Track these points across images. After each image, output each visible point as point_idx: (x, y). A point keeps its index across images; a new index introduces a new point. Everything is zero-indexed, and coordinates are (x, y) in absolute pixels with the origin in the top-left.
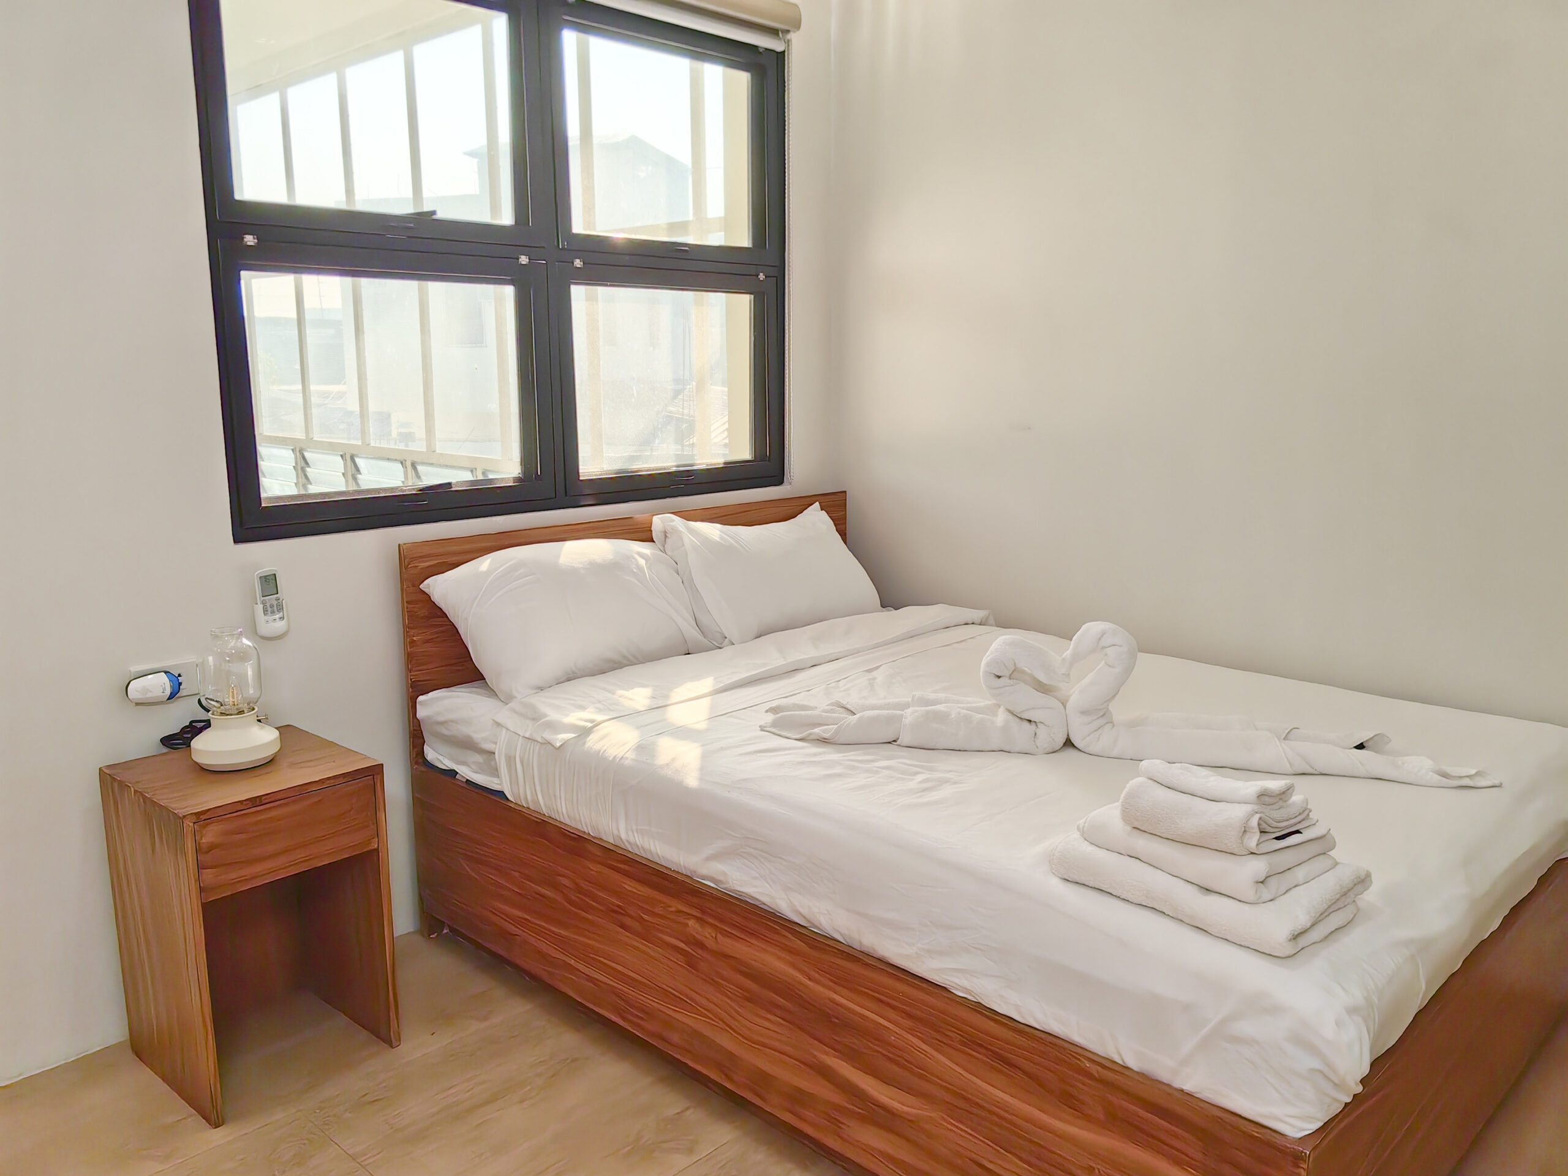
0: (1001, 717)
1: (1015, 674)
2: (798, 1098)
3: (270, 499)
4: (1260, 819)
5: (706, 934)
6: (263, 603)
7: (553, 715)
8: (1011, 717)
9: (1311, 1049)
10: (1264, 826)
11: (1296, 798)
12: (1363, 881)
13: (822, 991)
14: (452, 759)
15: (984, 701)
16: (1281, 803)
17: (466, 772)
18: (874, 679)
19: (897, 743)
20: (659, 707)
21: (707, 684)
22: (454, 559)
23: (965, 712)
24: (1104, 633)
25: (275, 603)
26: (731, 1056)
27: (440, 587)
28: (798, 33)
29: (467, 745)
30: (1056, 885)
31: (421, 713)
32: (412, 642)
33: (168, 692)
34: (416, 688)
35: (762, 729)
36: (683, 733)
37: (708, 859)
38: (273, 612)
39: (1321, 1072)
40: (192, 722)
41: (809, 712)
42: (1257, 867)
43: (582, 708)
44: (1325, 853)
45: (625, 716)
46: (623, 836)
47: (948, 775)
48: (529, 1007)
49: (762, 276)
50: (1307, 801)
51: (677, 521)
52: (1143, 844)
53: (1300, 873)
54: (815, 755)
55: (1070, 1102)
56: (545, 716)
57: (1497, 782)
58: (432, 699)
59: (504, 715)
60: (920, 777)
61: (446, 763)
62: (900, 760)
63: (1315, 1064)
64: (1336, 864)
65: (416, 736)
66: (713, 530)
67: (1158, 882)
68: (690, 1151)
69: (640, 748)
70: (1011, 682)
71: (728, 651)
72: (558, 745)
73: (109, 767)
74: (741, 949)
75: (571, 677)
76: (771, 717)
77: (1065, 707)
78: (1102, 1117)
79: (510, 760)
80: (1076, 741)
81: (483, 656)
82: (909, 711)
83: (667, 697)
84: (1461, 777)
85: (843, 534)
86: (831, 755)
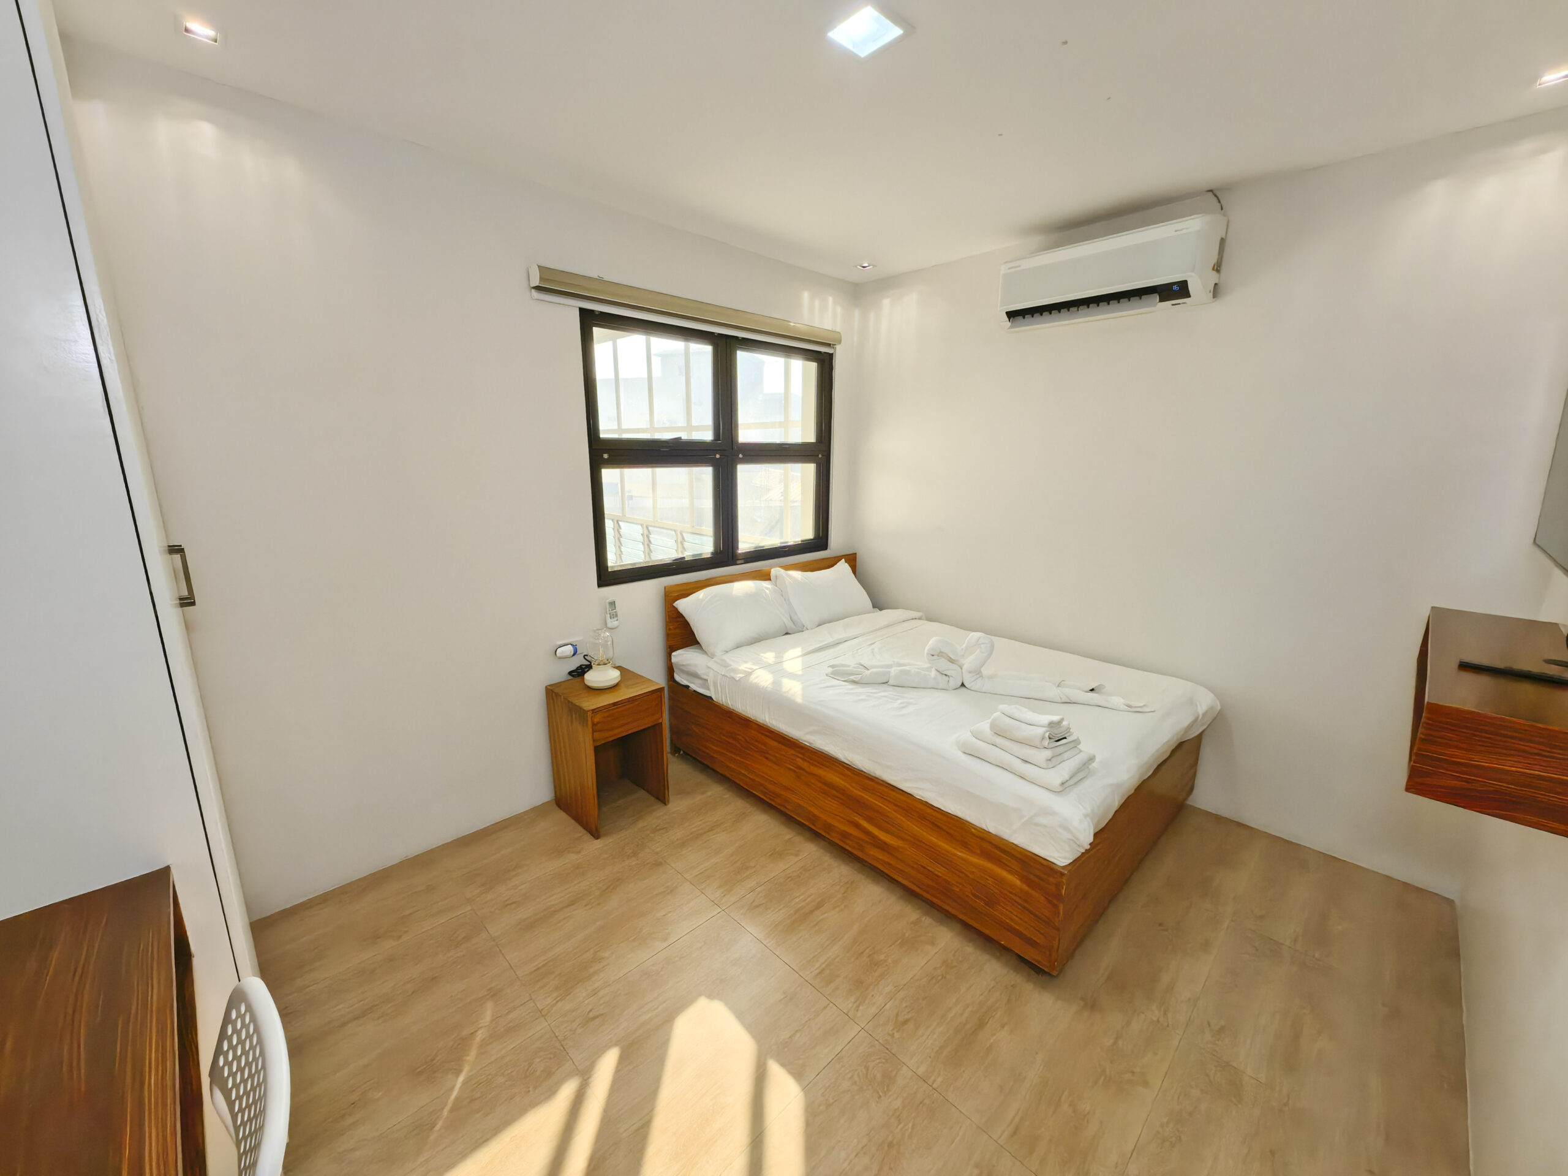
0: (933, 673)
1: (941, 654)
2: (845, 835)
3: (612, 567)
4: (1050, 734)
5: (805, 765)
6: (610, 614)
7: (735, 666)
8: (938, 673)
9: (1067, 829)
10: (1051, 737)
11: (1065, 723)
12: (1092, 759)
13: (857, 792)
14: (687, 680)
15: (927, 665)
16: (1058, 726)
17: (693, 687)
18: (873, 649)
19: (889, 683)
20: (779, 662)
21: (798, 651)
22: (689, 592)
23: (917, 670)
24: (980, 638)
25: (614, 614)
26: (815, 816)
27: (682, 605)
28: (840, 345)
29: (695, 675)
30: (960, 754)
31: (674, 660)
32: (670, 629)
33: (572, 653)
34: (671, 649)
35: (827, 675)
36: (792, 676)
37: (807, 733)
38: (614, 618)
39: (1073, 840)
40: (581, 665)
41: (848, 668)
42: (1048, 754)
43: (746, 662)
44: (1076, 747)
45: (766, 666)
46: (767, 720)
47: (911, 701)
48: (722, 788)
49: (820, 456)
50: (1069, 724)
51: (782, 571)
52: (999, 741)
53: (1066, 756)
54: (852, 689)
55: (965, 845)
56: (731, 665)
57: (1153, 710)
58: (679, 655)
59: (711, 664)
60: (899, 701)
61: (685, 682)
62: (890, 692)
63: (1070, 837)
64: (1081, 751)
65: (670, 670)
66: (797, 574)
67: (1006, 757)
68: (797, 855)
69: (774, 683)
70: (938, 658)
71: (806, 633)
72: (737, 679)
73: (549, 685)
74: (821, 772)
75: (738, 646)
76: (830, 670)
77: (962, 669)
78: (979, 852)
79: (715, 684)
80: (965, 683)
81: (700, 634)
82: (893, 669)
83: (782, 657)
84: (1136, 707)
85: (854, 572)
86: (860, 689)
